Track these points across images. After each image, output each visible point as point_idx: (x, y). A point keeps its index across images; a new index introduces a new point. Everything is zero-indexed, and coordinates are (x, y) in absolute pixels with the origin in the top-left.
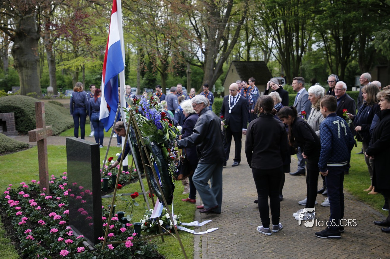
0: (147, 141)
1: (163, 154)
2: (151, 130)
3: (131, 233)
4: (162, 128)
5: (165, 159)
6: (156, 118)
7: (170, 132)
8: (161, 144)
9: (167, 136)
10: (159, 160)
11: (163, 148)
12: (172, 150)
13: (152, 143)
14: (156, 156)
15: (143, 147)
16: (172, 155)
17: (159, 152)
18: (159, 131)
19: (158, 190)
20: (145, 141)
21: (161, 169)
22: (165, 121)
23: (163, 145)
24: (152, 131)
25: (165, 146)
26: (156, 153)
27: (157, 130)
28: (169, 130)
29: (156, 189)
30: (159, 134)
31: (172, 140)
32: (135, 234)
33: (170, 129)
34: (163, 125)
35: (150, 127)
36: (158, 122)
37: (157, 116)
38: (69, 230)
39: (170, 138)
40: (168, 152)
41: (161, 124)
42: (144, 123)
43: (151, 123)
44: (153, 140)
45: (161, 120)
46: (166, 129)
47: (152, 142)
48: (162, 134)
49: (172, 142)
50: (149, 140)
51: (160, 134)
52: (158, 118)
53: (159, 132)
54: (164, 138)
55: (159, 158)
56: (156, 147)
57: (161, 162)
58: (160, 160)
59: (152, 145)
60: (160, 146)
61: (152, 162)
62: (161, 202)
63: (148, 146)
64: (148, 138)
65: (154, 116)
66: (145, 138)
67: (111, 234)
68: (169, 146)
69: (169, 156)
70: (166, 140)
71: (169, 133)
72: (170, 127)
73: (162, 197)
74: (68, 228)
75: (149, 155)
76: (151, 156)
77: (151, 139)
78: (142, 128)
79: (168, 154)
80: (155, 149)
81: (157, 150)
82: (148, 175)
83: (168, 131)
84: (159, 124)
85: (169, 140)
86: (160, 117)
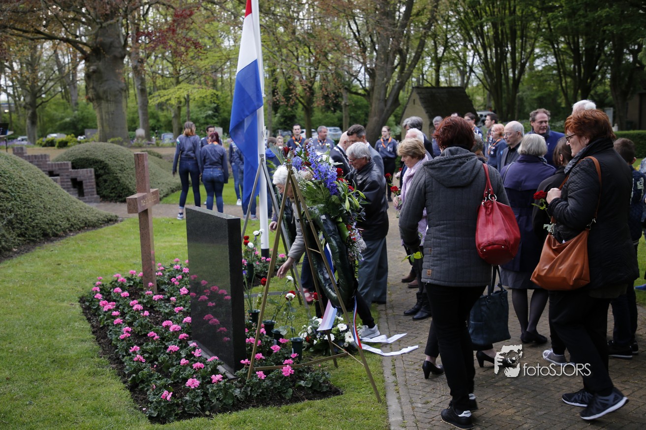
0: (315, 213)
1: (340, 233)
2: (320, 197)
3: (287, 353)
4: (337, 193)
5: (343, 242)
6: (328, 177)
7: (350, 199)
8: (336, 218)
9: (347, 205)
10: (334, 243)
11: (340, 225)
12: (353, 227)
13: (323, 217)
14: (331, 236)
15: (309, 223)
16: (354, 235)
17: (334, 230)
18: (334, 198)
19: (331, 288)
20: (312, 212)
21: (338, 256)
22: (342, 181)
23: (341, 220)
24: (322, 198)
25: (343, 221)
26: (329, 231)
27: (330, 196)
28: (349, 196)
29: (327, 287)
30: (334, 202)
31: (352, 210)
32: (294, 355)
33: (350, 194)
34: (340, 189)
35: (319, 191)
36: (332, 183)
37: (331, 175)
38: (194, 349)
39: (350, 208)
40: (349, 230)
41: (337, 186)
42: (307, 185)
43: (321, 186)
44: (323, 212)
45: (337, 180)
46: (344, 195)
47: (322, 215)
48: (337, 202)
49: (353, 215)
50: (317, 211)
51: (336, 202)
52: (332, 177)
53: (333, 200)
54: (342, 208)
55: (335, 239)
56: (329, 223)
57: (338, 246)
58: (337, 243)
59: (323, 220)
60: (335, 222)
61: (322, 245)
62: (334, 307)
63: (316, 222)
64: (316, 209)
65: (326, 175)
66: (312, 208)
67: (258, 354)
68: (350, 221)
69: (350, 237)
70: (345, 212)
71: (350, 202)
72: (350, 192)
73: (337, 300)
74: (192, 344)
75: (318, 234)
76: (321, 236)
77: (321, 211)
78: (306, 192)
79: (348, 233)
80: (328, 226)
81: (331, 228)
82: (314, 265)
83: (347, 197)
84: (333, 187)
85: (350, 211)
86: (335, 176)
